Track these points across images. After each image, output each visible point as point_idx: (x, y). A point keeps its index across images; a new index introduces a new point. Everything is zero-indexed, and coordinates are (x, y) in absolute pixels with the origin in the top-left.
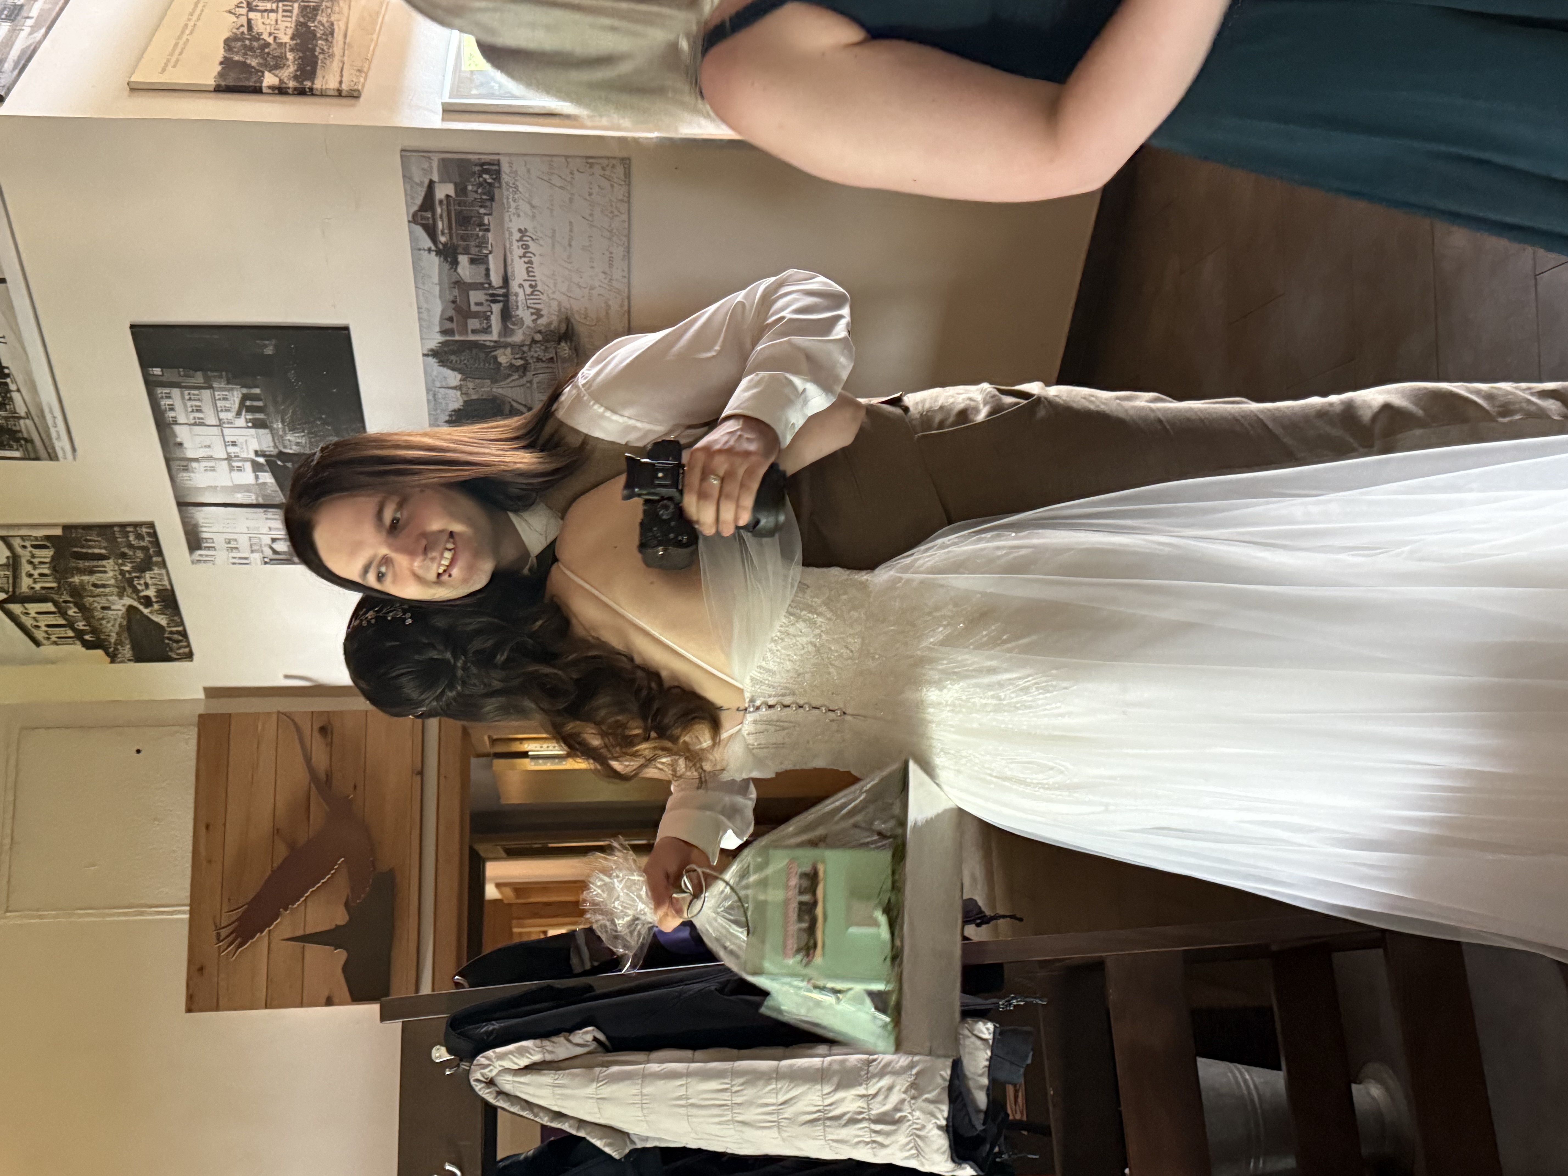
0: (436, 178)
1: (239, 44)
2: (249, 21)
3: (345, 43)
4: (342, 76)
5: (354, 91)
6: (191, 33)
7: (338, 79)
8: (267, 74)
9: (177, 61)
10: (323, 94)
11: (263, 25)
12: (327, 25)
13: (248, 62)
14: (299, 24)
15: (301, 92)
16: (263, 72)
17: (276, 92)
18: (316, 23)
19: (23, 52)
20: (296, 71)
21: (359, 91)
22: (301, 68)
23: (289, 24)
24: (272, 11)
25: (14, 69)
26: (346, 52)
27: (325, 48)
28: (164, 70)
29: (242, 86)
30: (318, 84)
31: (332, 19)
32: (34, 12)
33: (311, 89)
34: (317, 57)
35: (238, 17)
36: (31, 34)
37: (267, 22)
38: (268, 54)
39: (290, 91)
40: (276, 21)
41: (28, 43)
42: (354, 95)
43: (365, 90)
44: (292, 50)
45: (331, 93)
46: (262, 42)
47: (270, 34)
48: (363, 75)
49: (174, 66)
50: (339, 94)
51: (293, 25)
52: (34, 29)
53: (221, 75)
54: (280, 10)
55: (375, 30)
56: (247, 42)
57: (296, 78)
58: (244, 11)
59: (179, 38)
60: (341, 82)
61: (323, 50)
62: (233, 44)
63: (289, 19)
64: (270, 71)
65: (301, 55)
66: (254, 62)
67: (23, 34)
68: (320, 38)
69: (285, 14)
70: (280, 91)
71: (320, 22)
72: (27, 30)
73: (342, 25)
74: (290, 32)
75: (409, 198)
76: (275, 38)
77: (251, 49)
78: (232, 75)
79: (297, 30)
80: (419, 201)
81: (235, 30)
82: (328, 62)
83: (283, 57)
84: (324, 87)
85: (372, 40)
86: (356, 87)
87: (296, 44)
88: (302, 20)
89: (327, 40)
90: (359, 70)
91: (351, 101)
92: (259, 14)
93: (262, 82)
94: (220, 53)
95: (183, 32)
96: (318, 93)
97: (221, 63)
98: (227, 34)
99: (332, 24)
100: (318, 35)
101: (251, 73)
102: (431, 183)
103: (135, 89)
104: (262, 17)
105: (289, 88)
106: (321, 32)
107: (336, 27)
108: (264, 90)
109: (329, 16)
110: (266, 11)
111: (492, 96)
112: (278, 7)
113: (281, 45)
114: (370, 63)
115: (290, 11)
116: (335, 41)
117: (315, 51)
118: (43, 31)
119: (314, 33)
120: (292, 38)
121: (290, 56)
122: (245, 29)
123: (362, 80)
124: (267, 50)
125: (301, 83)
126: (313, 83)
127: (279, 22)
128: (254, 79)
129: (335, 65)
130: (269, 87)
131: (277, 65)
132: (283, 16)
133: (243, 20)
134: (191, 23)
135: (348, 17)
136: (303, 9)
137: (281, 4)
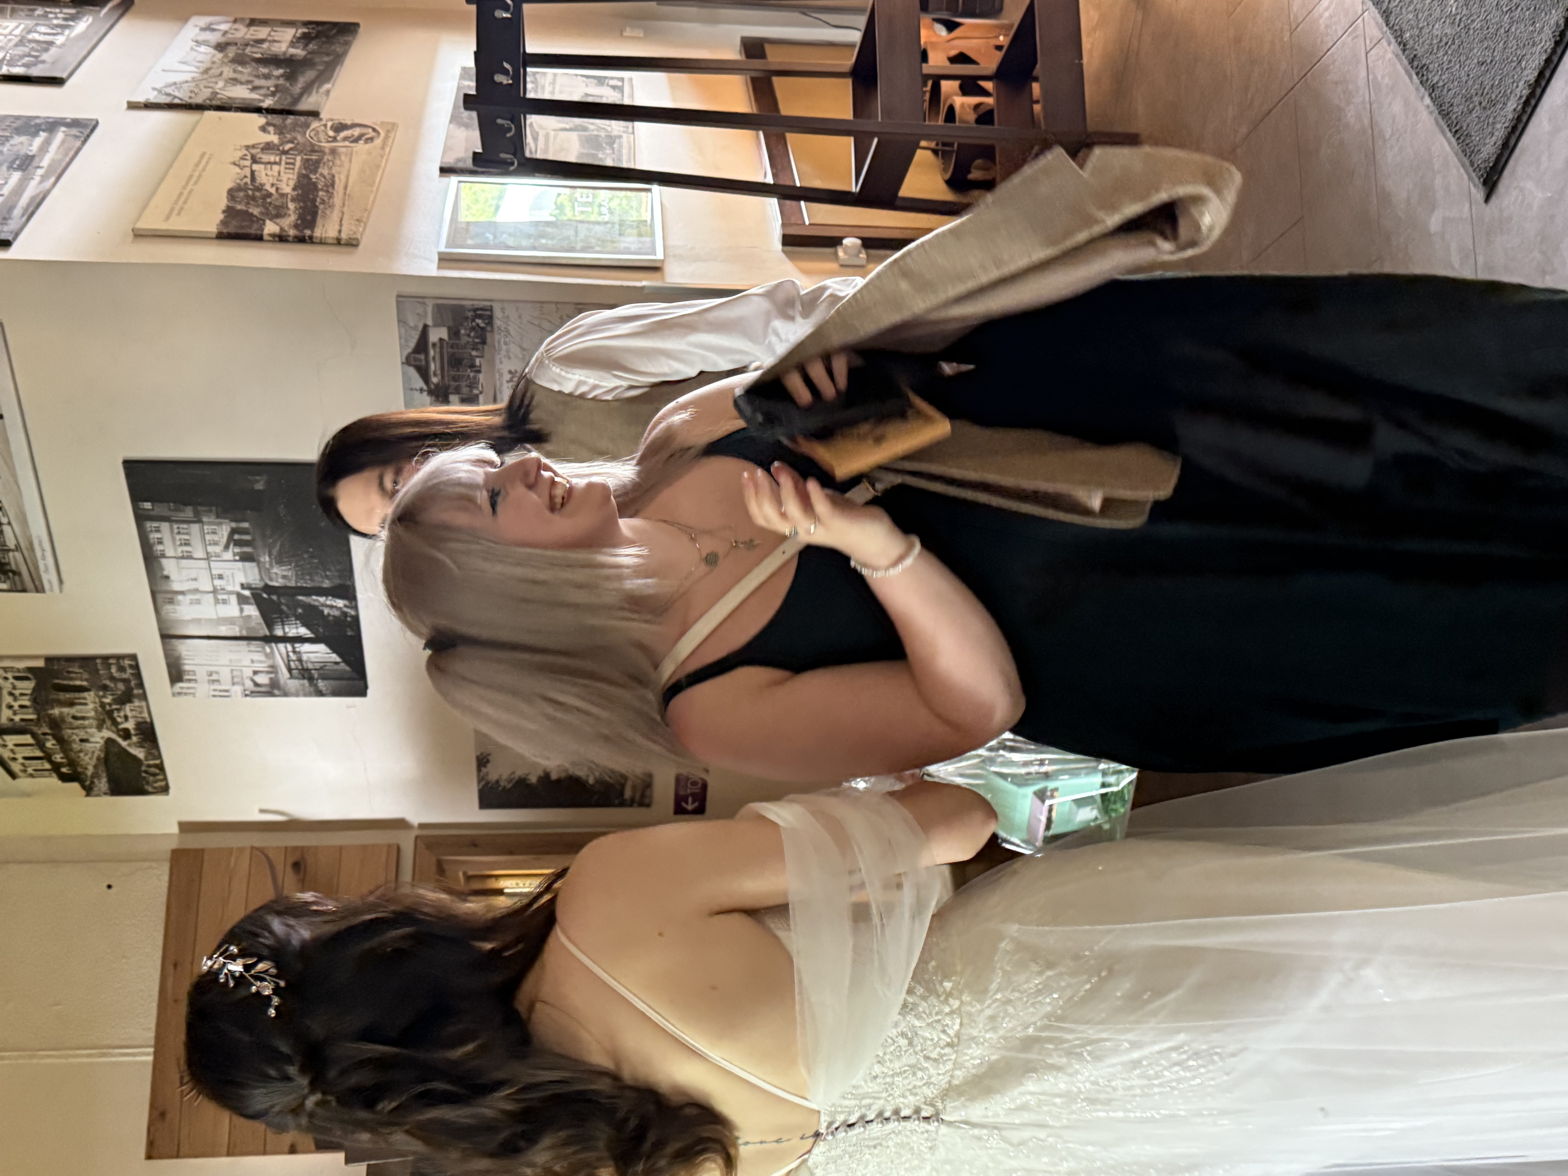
0: (430, 322)
1: (242, 194)
2: (253, 173)
3: (345, 194)
4: (341, 225)
5: (354, 239)
6: (196, 183)
7: (337, 227)
8: (268, 222)
9: (182, 209)
10: (322, 242)
11: (266, 176)
12: (327, 177)
13: (251, 210)
14: (301, 176)
15: (301, 240)
16: (264, 221)
17: (277, 239)
18: (318, 175)
19: (33, 199)
20: (297, 220)
21: (357, 239)
22: (301, 217)
23: (291, 176)
24: (275, 163)
25: (23, 215)
26: (346, 203)
27: (326, 199)
28: (168, 218)
29: (243, 234)
30: (318, 233)
31: (334, 171)
32: (45, 162)
33: (311, 238)
34: (317, 207)
35: (242, 169)
36: (41, 182)
37: (270, 173)
38: (270, 203)
39: (290, 239)
40: (279, 173)
41: (38, 191)
42: (352, 244)
43: (364, 238)
44: (293, 200)
45: (331, 241)
46: (264, 192)
47: (273, 185)
48: (362, 224)
49: (179, 214)
50: (338, 242)
51: (295, 177)
52: (44, 178)
53: (223, 223)
54: (283, 163)
55: (374, 182)
56: (250, 192)
57: (296, 226)
58: (248, 163)
59: (184, 187)
60: (340, 231)
61: (323, 200)
62: (236, 194)
63: (291, 171)
64: (271, 220)
65: (302, 204)
66: (256, 211)
67: (33, 183)
68: (322, 190)
69: (288, 166)
70: (281, 238)
71: (322, 175)
72: (37, 179)
73: (343, 177)
74: (292, 183)
75: (403, 341)
76: (277, 189)
77: (253, 198)
78: (234, 223)
79: (299, 181)
80: (412, 344)
81: (238, 181)
82: (328, 212)
83: (286, 207)
84: (324, 236)
85: (372, 191)
86: (355, 236)
87: (298, 195)
88: (304, 172)
89: (327, 191)
90: (358, 220)
91: (350, 249)
92: (262, 166)
93: (262, 230)
94: (223, 203)
95: (187, 183)
96: (318, 241)
97: (224, 212)
98: (230, 185)
99: (333, 176)
100: (320, 187)
101: (253, 221)
102: (425, 327)
103: (139, 235)
104: (265, 169)
105: (289, 236)
106: (322, 184)
107: (337, 179)
108: (266, 237)
109: (330, 168)
110: (269, 163)
111: (486, 246)
112: (281, 160)
113: (283, 195)
114: (370, 212)
115: (293, 164)
116: (335, 193)
117: (316, 201)
118: (52, 180)
119: (315, 185)
120: (294, 189)
121: (291, 206)
122: (248, 180)
123: (361, 229)
124: (269, 200)
125: (301, 231)
126: (313, 231)
127: (282, 174)
128: (255, 226)
129: (335, 215)
130: (270, 235)
131: (278, 213)
132: (286, 168)
133: (247, 172)
134: (197, 174)
135: (349, 171)
136: (306, 162)
137: (284, 157)
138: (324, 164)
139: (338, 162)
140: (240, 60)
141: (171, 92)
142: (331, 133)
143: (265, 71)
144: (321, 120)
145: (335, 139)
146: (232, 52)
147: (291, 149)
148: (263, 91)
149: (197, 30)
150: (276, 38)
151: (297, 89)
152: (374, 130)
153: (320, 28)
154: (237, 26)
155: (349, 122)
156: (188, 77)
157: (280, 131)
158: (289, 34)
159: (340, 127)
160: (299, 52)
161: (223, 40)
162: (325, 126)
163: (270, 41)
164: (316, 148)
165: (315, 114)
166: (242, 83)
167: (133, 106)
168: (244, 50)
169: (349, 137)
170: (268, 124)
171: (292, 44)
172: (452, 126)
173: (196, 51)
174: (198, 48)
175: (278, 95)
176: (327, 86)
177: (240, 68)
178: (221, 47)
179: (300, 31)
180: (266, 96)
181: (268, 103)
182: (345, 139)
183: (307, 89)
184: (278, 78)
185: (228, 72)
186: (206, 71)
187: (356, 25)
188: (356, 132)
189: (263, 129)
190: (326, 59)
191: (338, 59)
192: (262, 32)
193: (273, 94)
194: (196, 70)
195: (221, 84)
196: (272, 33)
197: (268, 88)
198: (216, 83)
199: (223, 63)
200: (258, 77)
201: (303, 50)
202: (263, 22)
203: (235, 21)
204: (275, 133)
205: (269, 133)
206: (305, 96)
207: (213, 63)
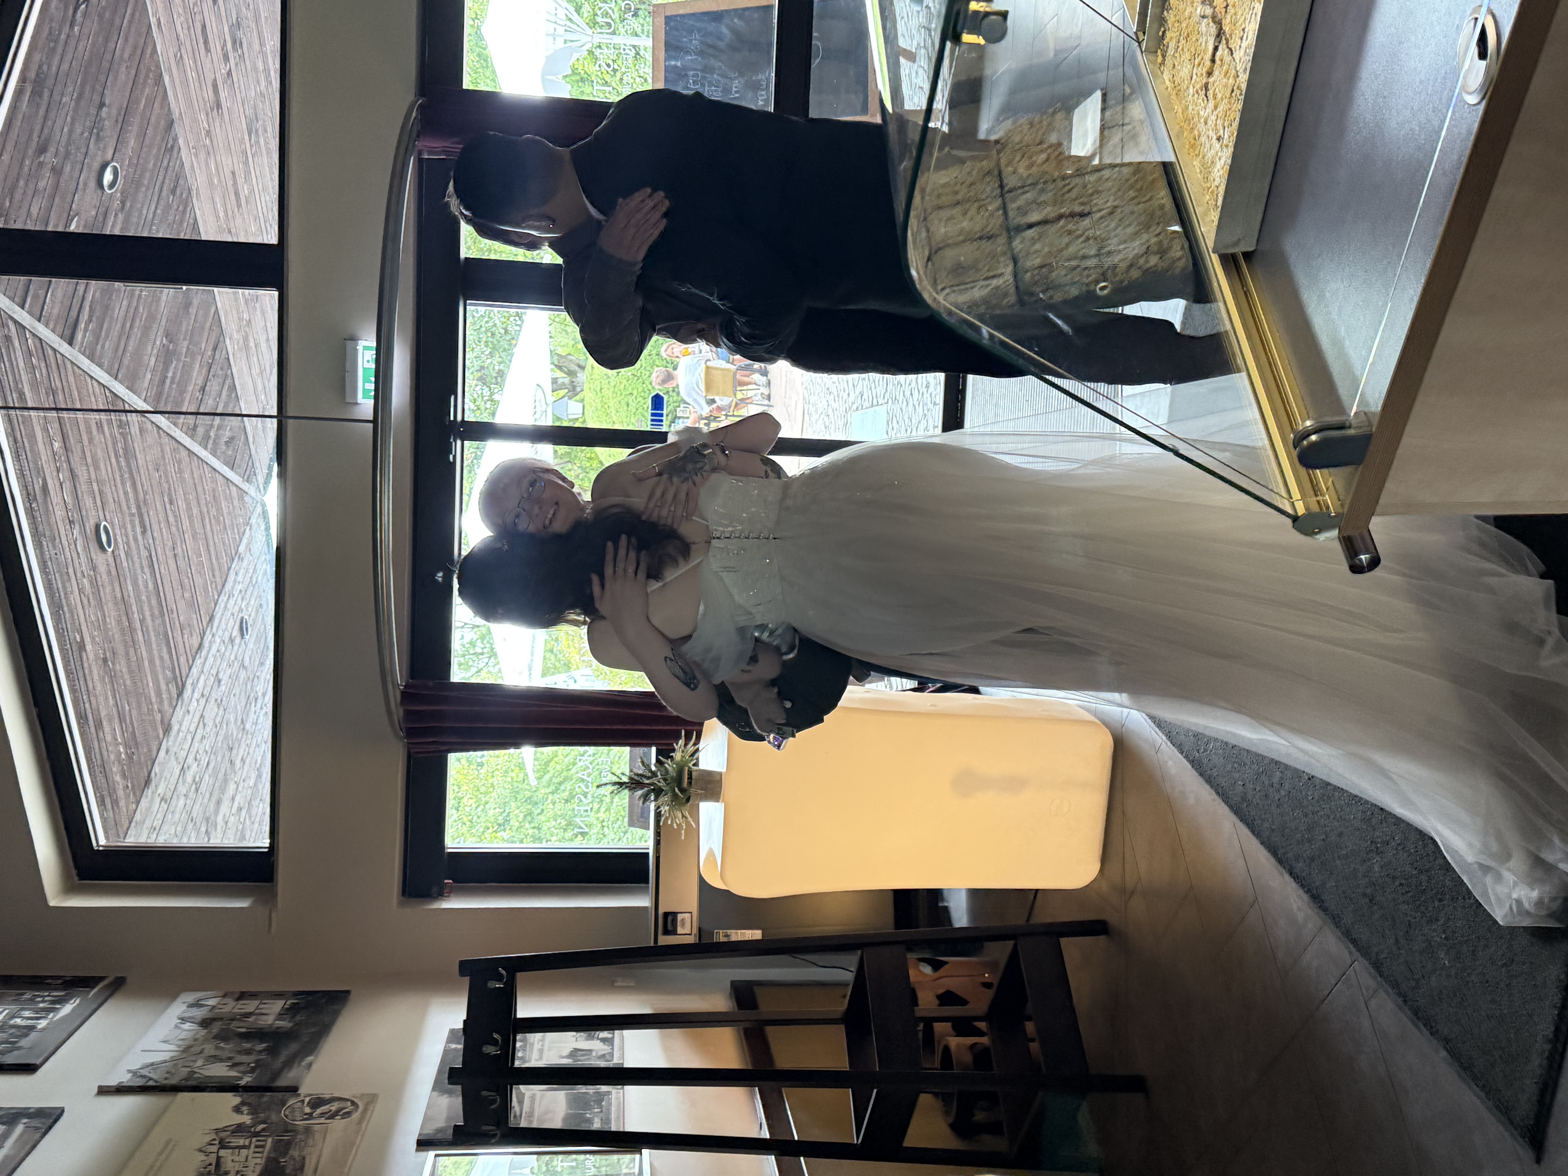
2: (218, 1159)
11: (232, 1162)
12: (297, 1159)
14: (269, 1160)
18: (287, 1159)
23: (259, 1161)
24: (244, 1147)
31: (304, 1153)
35: (207, 1156)
37: (236, 1159)
40: (247, 1158)
47: (238, 1172)
51: (263, 1161)
54: (253, 1146)
55: (347, 1161)
58: (215, 1149)
63: (260, 1155)
69: (257, 1150)
71: (291, 1157)
73: (314, 1159)
79: (266, 1166)
81: (201, 1170)
88: (273, 1155)
92: (230, 1152)
99: (304, 1158)
100: (288, 1171)
104: (233, 1154)
106: (291, 1168)
107: (307, 1161)
109: (302, 1150)
110: (238, 1147)
112: (250, 1143)
115: (263, 1146)
122: (212, 1168)
127: (250, 1159)
132: (254, 1153)
133: (213, 1159)
134: (158, 1164)
135: (321, 1150)
136: (276, 1145)
137: (254, 1140)
138: (296, 1145)
139: (311, 1142)
140: (223, 1036)
141: (147, 1074)
142: (307, 1110)
143: (247, 1045)
144: (299, 1095)
145: (310, 1116)
146: (216, 1028)
147: (263, 1130)
148: (242, 1068)
149: (184, 1007)
150: (263, 1011)
151: (278, 1064)
152: (353, 1103)
153: (310, 998)
154: (226, 1000)
155: (328, 1096)
156: (166, 1056)
157: (253, 1112)
158: (278, 1005)
159: (317, 1102)
160: (285, 1024)
161: (210, 1015)
162: (303, 1101)
163: (257, 1014)
164: (289, 1128)
165: (293, 1090)
166: (221, 1060)
167: (103, 1091)
168: (230, 1024)
169: (326, 1113)
170: (243, 1103)
171: (280, 1016)
172: (435, 1094)
173: (180, 1028)
174: (182, 1026)
175: (258, 1071)
176: (310, 1058)
177: (222, 1045)
178: (205, 1023)
179: (289, 1002)
180: (245, 1073)
181: (246, 1080)
182: (322, 1115)
183: (289, 1063)
184: (260, 1052)
185: (209, 1049)
186: (187, 1049)
187: (348, 992)
188: (334, 1107)
189: (237, 1109)
190: (313, 1030)
191: (323, 1030)
192: (250, 1006)
193: (253, 1070)
194: (177, 1049)
195: (200, 1063)
196: (262, 1006)
197: (249, 1064)
198: (195, 1061)
199: (206, 1040)
200: (239, 1052)
201: (289, 1022)
202: (253, 995)
203: (224, 996)
204: (248, 1114)
205: (242, 1113)
206: (286, 1070)
207: (196, 1040)
